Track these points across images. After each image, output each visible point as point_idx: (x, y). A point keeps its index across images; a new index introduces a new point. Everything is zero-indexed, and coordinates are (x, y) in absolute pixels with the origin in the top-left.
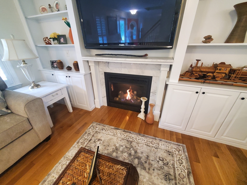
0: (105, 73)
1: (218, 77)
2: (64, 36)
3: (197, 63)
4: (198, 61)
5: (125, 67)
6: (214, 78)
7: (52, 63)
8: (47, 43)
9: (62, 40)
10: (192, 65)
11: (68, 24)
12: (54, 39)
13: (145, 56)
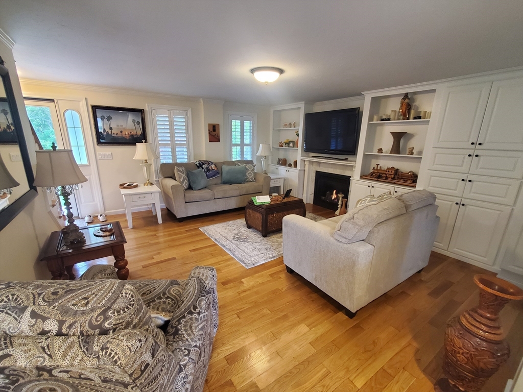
0: (316, 171)
1: (389, 178)
2: (293, 142)
3: (377, 166)
4: (378, 165)
5: (332, 168)
6: (387, 178)
7: (279, 160)
8: (280, 146)
9: (291, 145)
10: (374, 168)
11: (298, 135)
12: (286, 143)
13: (346, 160)
